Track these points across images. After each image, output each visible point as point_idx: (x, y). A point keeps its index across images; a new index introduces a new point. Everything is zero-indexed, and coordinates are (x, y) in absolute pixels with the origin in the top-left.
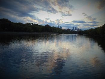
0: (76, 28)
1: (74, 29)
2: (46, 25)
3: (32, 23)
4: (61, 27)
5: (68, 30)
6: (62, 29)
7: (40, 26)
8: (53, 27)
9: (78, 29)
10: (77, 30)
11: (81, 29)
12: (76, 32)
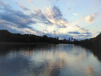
0: (72, 38)
1: (71, 39)
2: (43, 36)
3: (31, 34)
4: (58, 38)
5: (65, 40)
6: (59, 39)
7: (37, 36)
8: (50, 37)
9: (75, 39)
10: (73, 41)
11: (77, 40)
12: (72, 42)
